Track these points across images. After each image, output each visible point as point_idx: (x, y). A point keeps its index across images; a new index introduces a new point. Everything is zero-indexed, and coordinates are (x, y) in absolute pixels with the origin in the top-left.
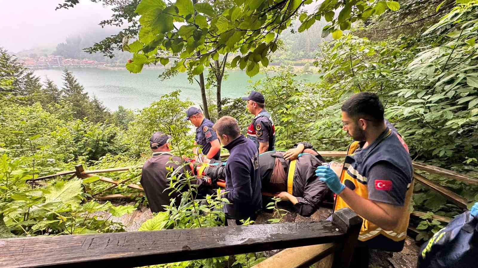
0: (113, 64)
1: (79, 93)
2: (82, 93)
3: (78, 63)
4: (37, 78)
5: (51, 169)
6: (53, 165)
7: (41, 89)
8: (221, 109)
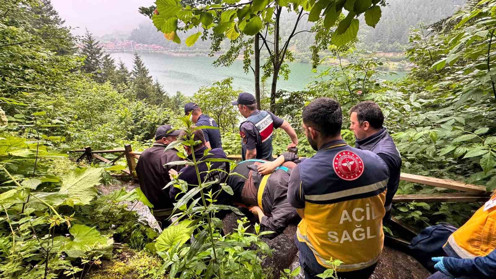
0: (176, 50)
1: (145, 76)
2: (147, 76)
3: (147, 48)
4: (113, 60)
5: (110, 144)
6: (112, 141)
7: (115, 70)
8: (274, 102)
